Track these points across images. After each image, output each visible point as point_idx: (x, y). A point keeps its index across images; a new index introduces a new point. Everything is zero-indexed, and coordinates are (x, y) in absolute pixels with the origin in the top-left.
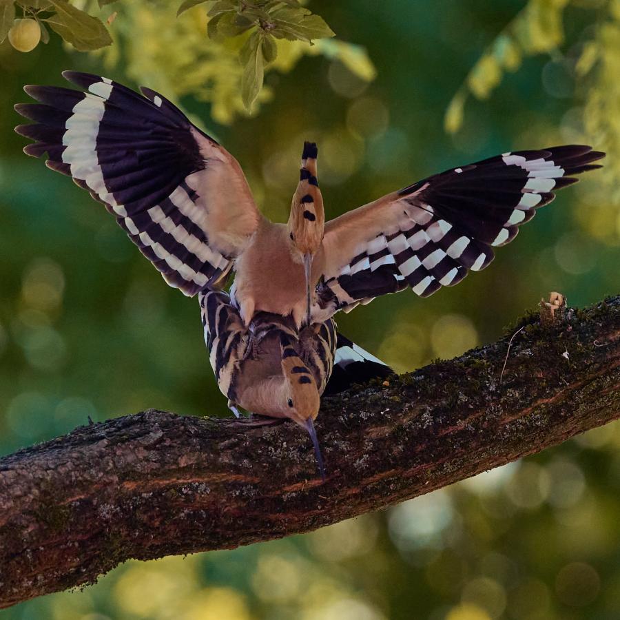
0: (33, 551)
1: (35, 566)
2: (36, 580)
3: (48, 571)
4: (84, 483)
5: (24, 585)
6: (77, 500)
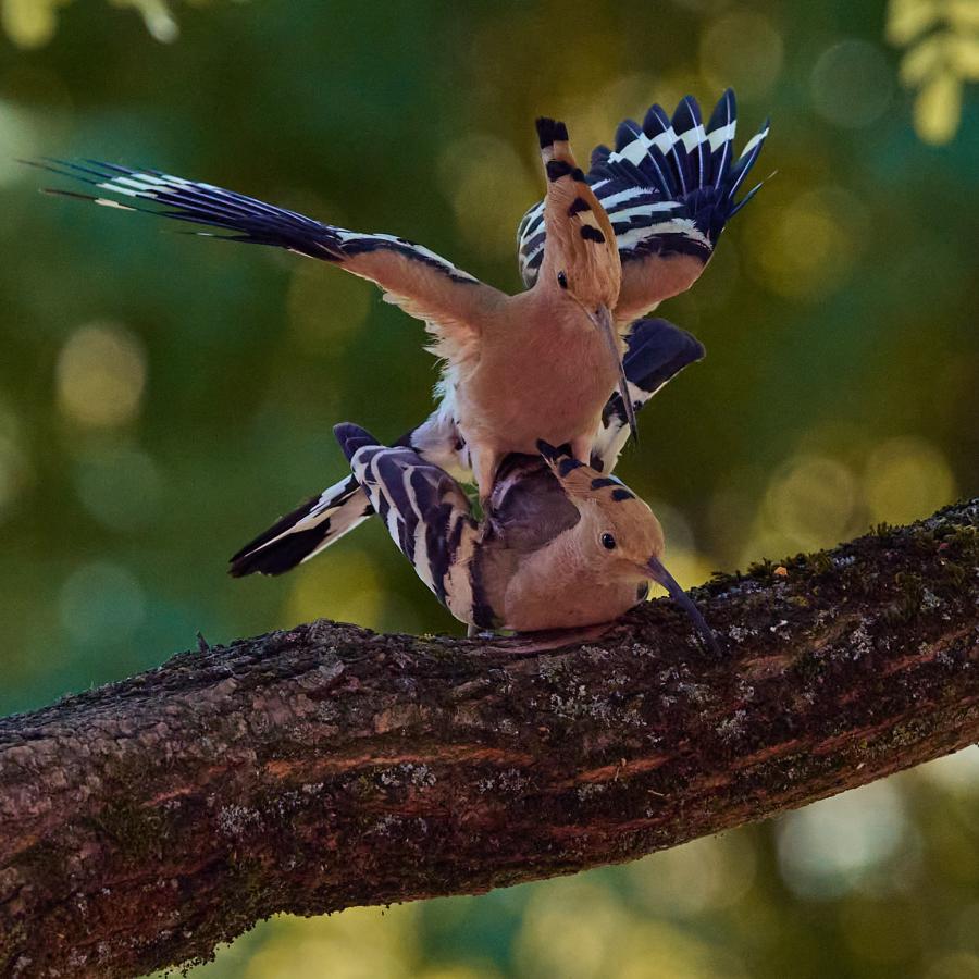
0: (90, 896)
1: (93, 927)
2: (95, 954)
3: (117, 936)
4: (191, 764)
5: (72, 963)
6: (177, 798)
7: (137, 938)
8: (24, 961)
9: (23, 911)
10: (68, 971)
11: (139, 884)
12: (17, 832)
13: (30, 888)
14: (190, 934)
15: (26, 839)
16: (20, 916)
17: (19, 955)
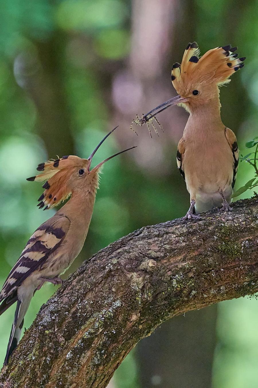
7: (235, 285)
8: (194, 292)
9: (193, 276)
10: (210, 295)
11: (234, 267)
12: (191, 251)
13: (195, 268)
14: (254, 284)
15: (194, 253)
16: (192, 277)
17: (192, 290)
